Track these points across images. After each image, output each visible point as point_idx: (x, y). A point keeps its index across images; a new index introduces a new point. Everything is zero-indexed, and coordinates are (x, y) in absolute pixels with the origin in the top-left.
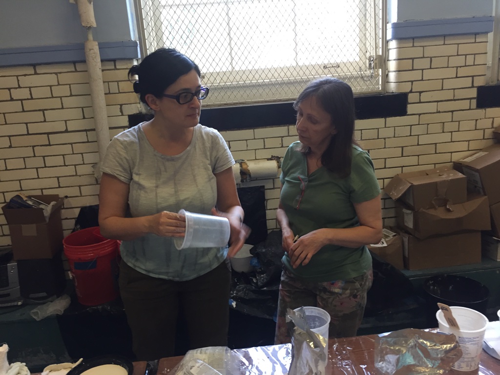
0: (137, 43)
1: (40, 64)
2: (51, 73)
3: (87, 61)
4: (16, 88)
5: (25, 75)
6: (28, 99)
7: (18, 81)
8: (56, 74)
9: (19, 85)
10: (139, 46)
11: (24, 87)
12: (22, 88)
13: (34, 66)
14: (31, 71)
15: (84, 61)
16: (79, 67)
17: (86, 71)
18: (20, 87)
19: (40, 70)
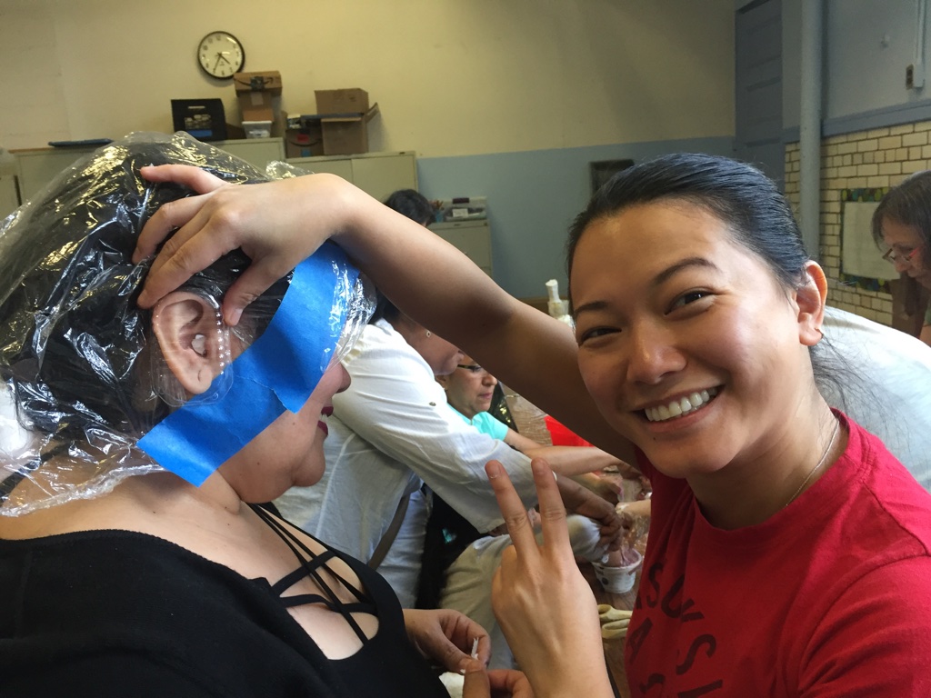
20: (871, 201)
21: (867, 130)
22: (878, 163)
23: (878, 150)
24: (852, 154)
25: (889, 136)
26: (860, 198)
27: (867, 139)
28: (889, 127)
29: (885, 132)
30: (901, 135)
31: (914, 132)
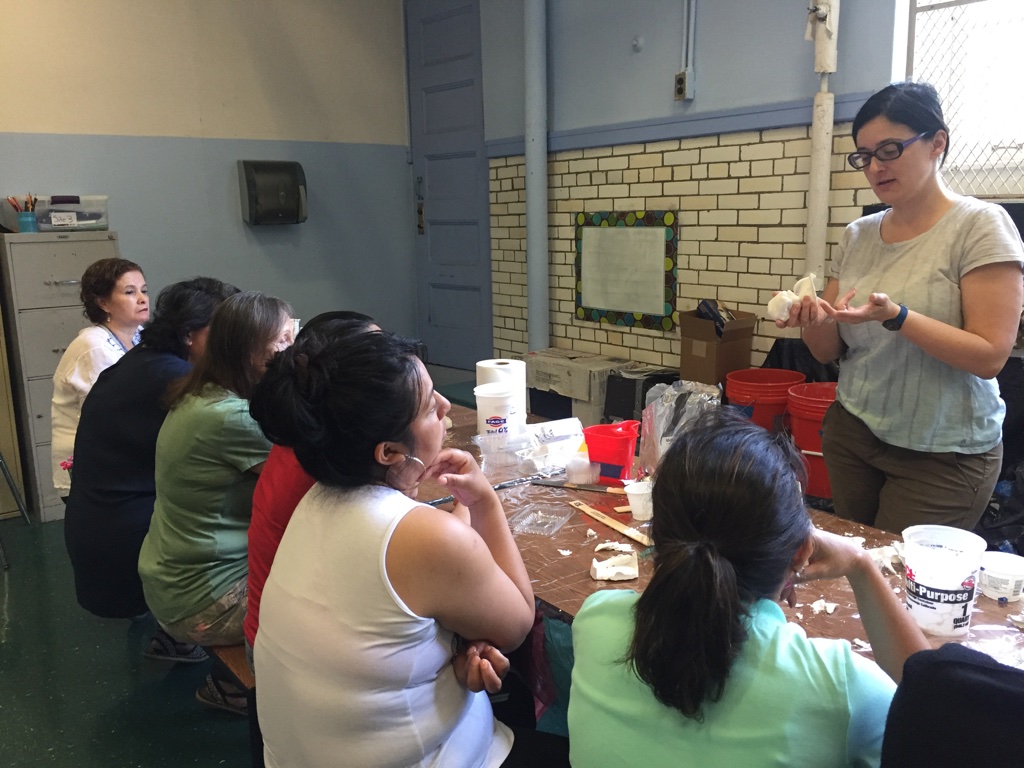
1: (768, 129)
2: (778, 142)
4: (736, 162)
5: (749, 144)
6: (746, 177)
7: (740, 151)
8: (783, 142)
9: (740, 157)
11: (745, 161)
12: (742, 161)
13: (762, 132)
14: (756, 138)
19: (766, 137)
20: (621, 226)
21: (612, 146)
22: (629, 184)
23: (628, 168)
24: (591, 173)
25: (644, 153)
26: (605, 222)
27: (612, 156)
28: (644, 143)
29: (640, 149)
30: (662, 152)
31: (679, 149)
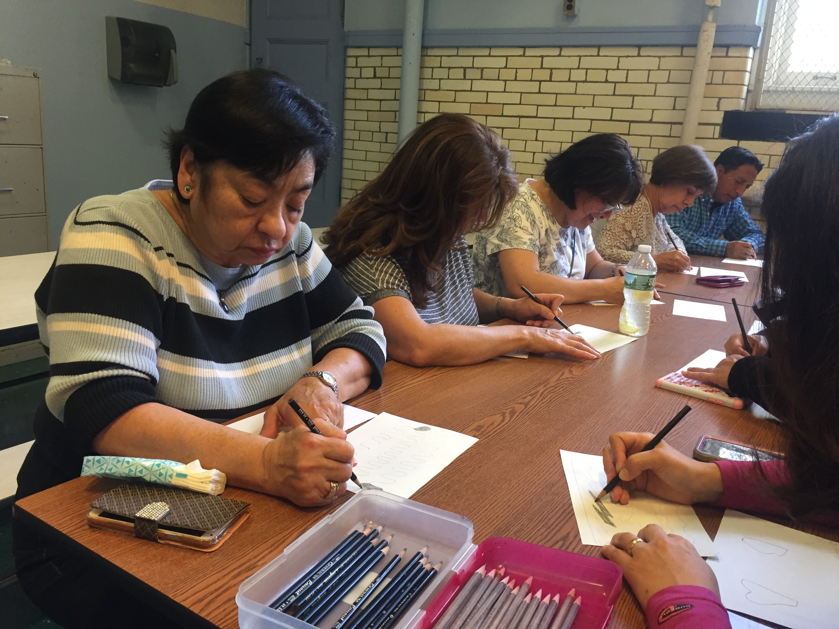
0: (761, 29)
1: (645, 46)
2: (654, 57)
3: (698, 46)
4: (614, 70)
5: (627, 57)
6: (623, 82)
7: (619, 62)
8: (659, 57)
9: (618, 66)
10: (762, 32)
11: (622, 70)
12: (620, 69)
13: (640, 47)
14: (634, 52)
15: (695, 46)
16: (686, 51)
17: (694, 57)
18: (618, 69)
19: (644, 52)
21: (489, 45)
22: (505, 81)
23: (506, 67)
24: (465, 69)
25: (524, 55)
27: (489, 56)
28: (523, 47)
29: (517, 52)
30: (542, 57)
31: (560, 55)
